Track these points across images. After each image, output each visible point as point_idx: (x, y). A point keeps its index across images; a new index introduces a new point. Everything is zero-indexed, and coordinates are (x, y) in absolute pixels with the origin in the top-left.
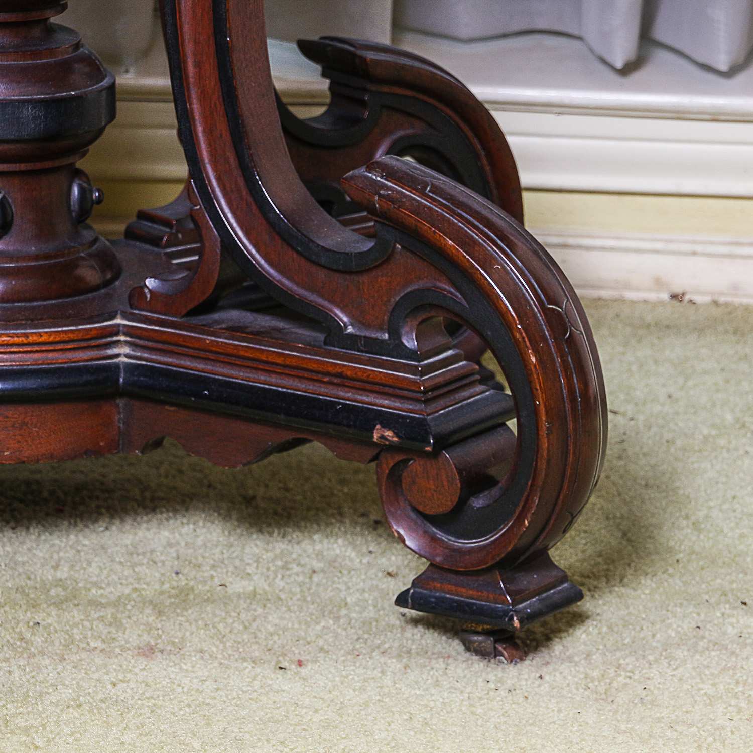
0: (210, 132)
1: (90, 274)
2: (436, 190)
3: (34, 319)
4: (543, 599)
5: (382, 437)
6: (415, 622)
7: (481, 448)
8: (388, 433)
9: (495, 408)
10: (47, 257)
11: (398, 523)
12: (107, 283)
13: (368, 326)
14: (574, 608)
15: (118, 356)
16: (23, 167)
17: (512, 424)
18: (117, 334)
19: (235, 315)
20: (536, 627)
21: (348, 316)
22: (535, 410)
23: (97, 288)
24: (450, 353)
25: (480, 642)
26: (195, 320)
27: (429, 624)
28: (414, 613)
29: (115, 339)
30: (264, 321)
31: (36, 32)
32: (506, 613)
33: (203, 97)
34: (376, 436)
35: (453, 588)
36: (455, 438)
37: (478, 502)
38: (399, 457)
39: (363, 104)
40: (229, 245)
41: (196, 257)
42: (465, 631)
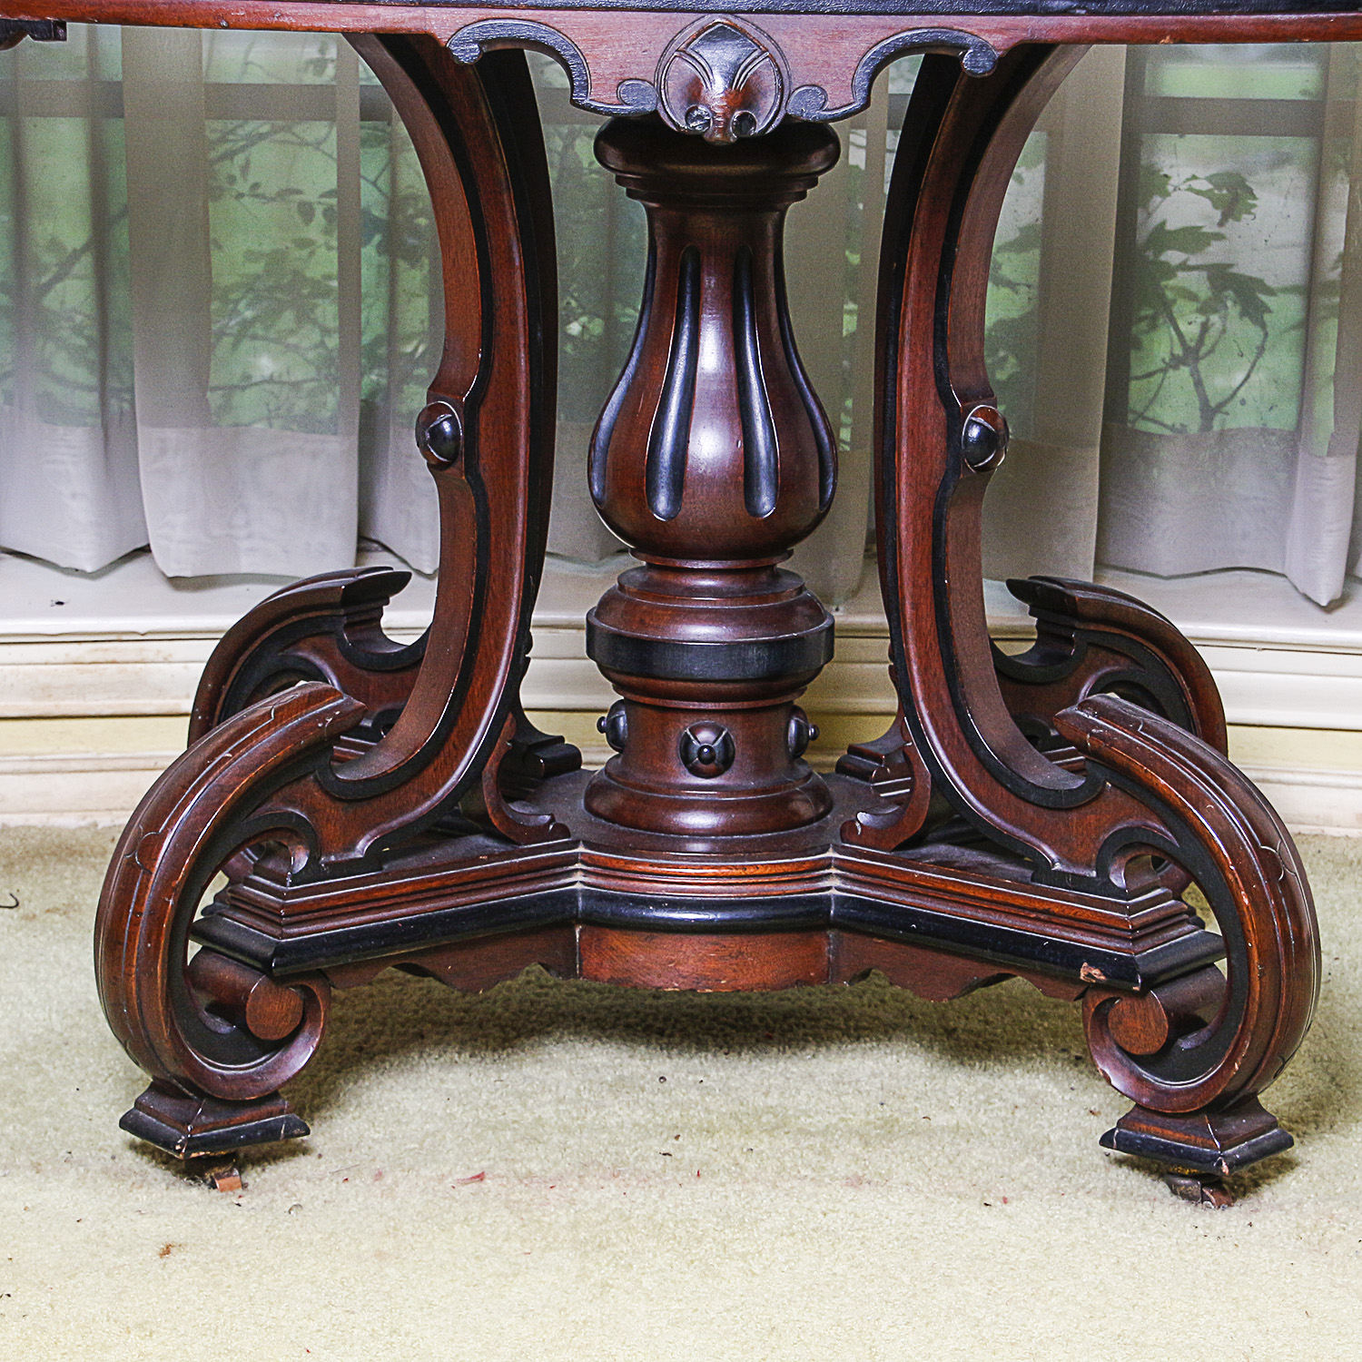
0: (924, 671)
1: (804, 809)
2: (1147, 728)
3: (751, 851)
4: (1254, 1144)
5: (1089, 975)
6: (1120, 1162)
7: (1189, 989)
8: (1095, 972)
9: (1203, 949)
10: (764, 791)
11: (1103, 1062)
12: (820, 817)
13: (1075, 863)
14: (1283, 1155)
15: (829, 888)
16: (745, 705)
17: (1222, 964)
18: (828, 867)
19: (943, 849)
20: (1244, 1172)
21: (1057, 853)
22: (1248, 950)
23: (810, 821)
24: (1158, 891)
25: (1187, 1186)
26: (904, 855)
27: (1134, 1166)
28: (1119, 1154)
29: (827, 871)
30: (970, 856)
31: (764, 577)
32: (1214, 1158)
33: (919, 638)
34: (1082, 975)
35: (1159, 1130)
36: (1163, 978)
37: (1185, 1044)
38: (1105, 996)
39: (1070, 641)
40: (940, 782)
41: (908, 790)
42: (1172, 1174)
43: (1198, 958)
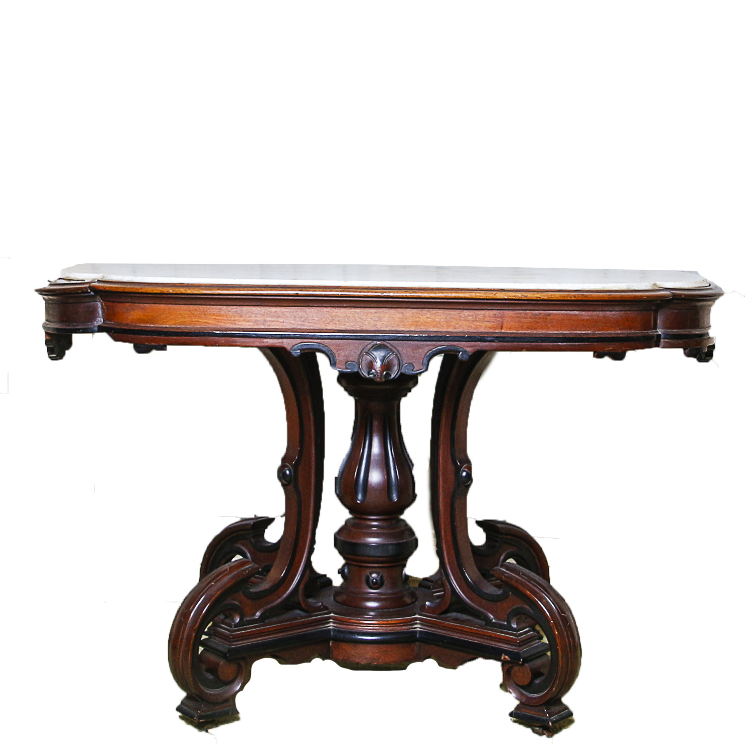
0: (448, 554)
1: (408, 600)
2: (523, 574)
3: (391, 615)
4: (560, 715)
5: (504, 658)
6: (515, 722)
7: (538, 662)
8: (507, 657)
9: (542, 648)
10: (395, 594)
11: (510, 688)
12: (413, 603)
13: (500, 620)
14: (570, 718)
15: (416, 628)
16: (388, 565)
17: (549, 653)
18: (416, 620)
19: (454, 614)
20: (557, 725)
21: (493, 615)
22: (557, 650)
23: (409, 604)
24: (527, 629)
25: (537, 730)
26: (442, 616)
27: (520, 723)
28: (515, 719)
29: (416, 622)
30: (465, 617)
31: (394, 522)
32: (547, 720)
33: (446, 542)
34: (502, 658)
35: (528, 711)
36: (530, 659)
37: (537, 681)
38: (510, 665)
39: (496, 541)
40: (453, 590)
41: (443, 593)
42: (532, 726)
43: (540, 652)
